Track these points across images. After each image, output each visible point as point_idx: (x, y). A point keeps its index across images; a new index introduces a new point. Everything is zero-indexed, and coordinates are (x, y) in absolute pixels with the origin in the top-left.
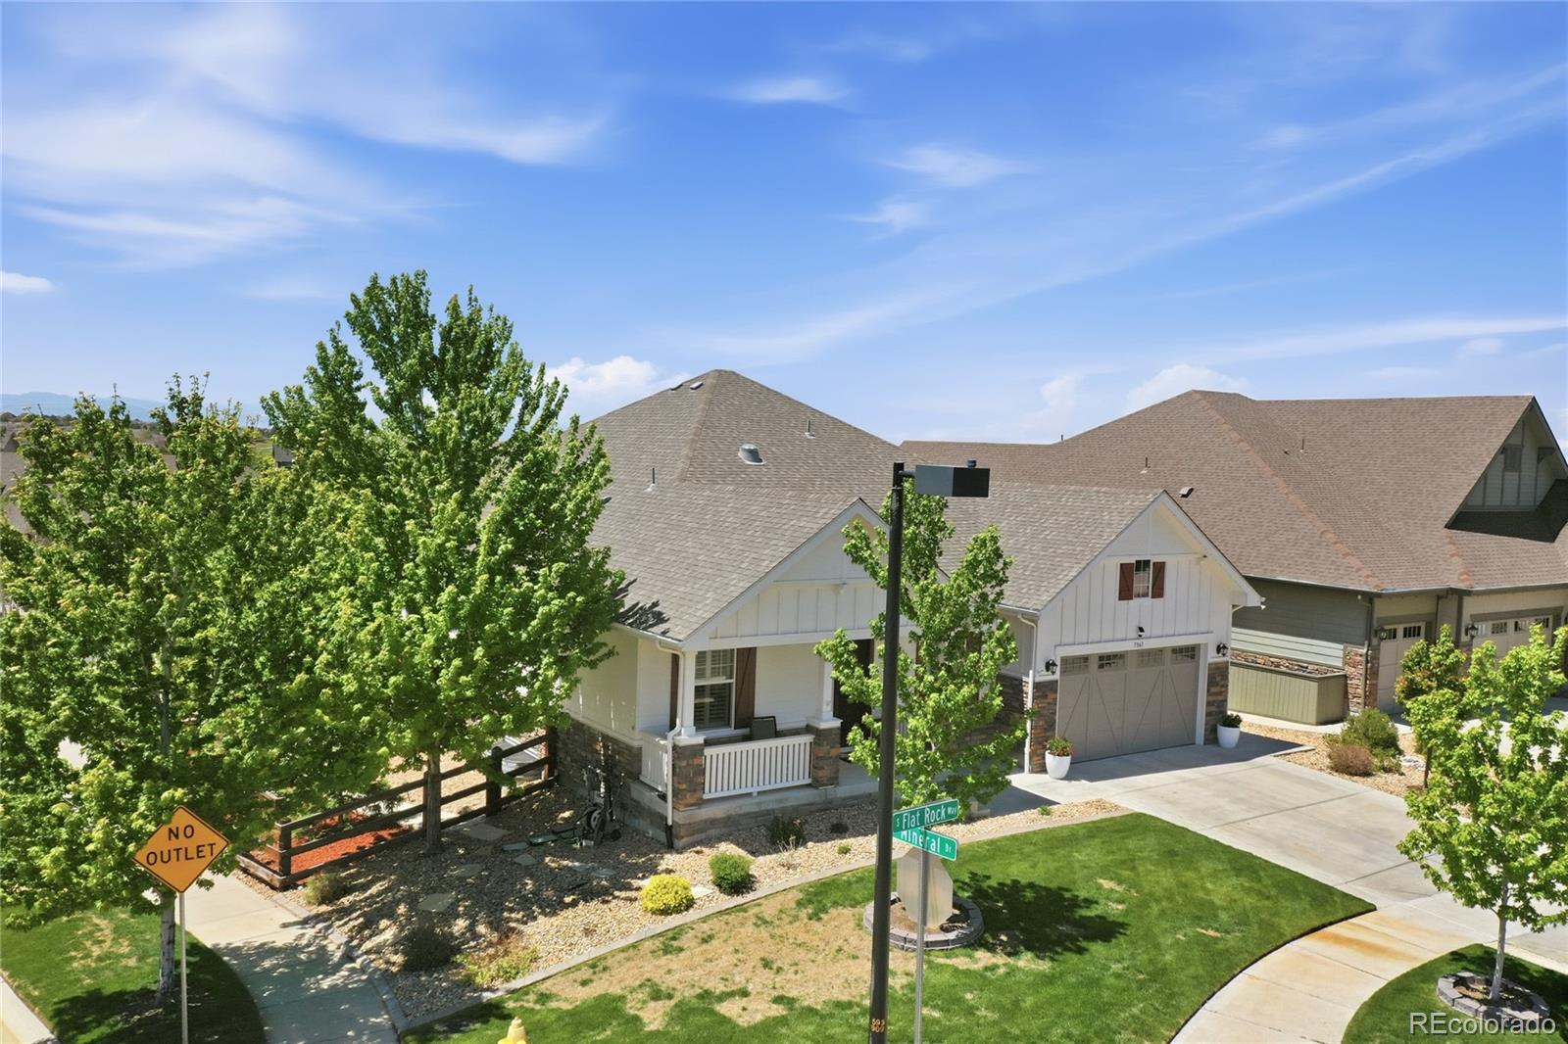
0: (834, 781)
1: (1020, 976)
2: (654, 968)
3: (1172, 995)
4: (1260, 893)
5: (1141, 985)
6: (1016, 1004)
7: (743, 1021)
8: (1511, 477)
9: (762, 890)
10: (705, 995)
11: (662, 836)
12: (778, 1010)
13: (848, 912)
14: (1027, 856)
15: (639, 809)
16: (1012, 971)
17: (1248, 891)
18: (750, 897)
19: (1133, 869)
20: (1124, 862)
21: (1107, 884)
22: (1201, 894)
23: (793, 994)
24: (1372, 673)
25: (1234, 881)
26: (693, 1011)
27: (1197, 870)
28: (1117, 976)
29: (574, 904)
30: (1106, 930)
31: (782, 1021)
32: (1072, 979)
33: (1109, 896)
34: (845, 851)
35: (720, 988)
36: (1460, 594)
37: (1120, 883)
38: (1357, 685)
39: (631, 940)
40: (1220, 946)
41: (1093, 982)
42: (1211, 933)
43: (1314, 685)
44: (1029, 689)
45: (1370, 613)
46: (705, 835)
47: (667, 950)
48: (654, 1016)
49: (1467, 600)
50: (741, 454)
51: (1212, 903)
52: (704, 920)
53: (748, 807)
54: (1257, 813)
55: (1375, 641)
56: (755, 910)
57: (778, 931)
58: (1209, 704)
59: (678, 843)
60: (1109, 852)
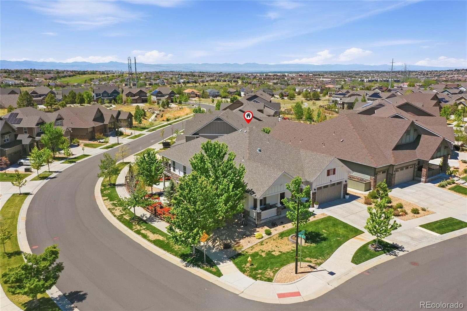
0: (280, 214)
1: (311, 247)
2: (261, 247)
3: (332, 249)
4: (347, 231)
5: (328, 247)
6: (311, 251)
7: (276, 255)
8: (408, 136)
9: (273, 234)
10: (269, 251)
11: (255, 226)
12: (280, 253)
13: (286, 238)
14: (312, 226)
15: (250, 221)
16: (311, 246)
17: (345, 231)
18: (271, 236)
19: (328, 228)
20: (327, 227)
21: (324, 231)
22: (338, 232)
23: (281, 251)
24: (375, 181)
25: (344, 229)
26: (268, 254)
27: (338, 228)
28: (325, 246)
29: (245, 238)
30: (325, 239)
31: (281, 255)
32: (319, 247)
33: (324, 232)
34: (284, 227)
35: (271, 250)
36: (393, 166)
37: (326, 230)
38: (372, 184)
39: (256, 243)
40: (340, 241)
41: (321, 248)
42: (339, 239)
43: (364, 184)
44: (311, 194)
45: (375, 171)
46: (262, 225)
47: (262, 245)
48: (264, 255)
49: (394, 167)
50: (257, 150)
51: (339, 234)
52: (266, 240)
53: (268, 220)
54: (349, 214)
55: (376, 176)
56: (272, 238)
57: (277, 241)
58: (344, 191)
59: (257, 227)
60: (325, 225)
